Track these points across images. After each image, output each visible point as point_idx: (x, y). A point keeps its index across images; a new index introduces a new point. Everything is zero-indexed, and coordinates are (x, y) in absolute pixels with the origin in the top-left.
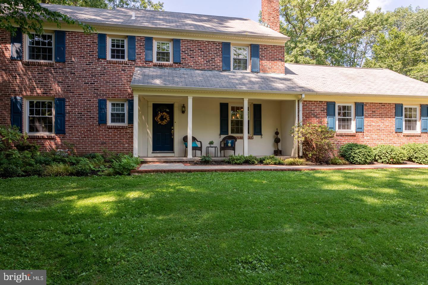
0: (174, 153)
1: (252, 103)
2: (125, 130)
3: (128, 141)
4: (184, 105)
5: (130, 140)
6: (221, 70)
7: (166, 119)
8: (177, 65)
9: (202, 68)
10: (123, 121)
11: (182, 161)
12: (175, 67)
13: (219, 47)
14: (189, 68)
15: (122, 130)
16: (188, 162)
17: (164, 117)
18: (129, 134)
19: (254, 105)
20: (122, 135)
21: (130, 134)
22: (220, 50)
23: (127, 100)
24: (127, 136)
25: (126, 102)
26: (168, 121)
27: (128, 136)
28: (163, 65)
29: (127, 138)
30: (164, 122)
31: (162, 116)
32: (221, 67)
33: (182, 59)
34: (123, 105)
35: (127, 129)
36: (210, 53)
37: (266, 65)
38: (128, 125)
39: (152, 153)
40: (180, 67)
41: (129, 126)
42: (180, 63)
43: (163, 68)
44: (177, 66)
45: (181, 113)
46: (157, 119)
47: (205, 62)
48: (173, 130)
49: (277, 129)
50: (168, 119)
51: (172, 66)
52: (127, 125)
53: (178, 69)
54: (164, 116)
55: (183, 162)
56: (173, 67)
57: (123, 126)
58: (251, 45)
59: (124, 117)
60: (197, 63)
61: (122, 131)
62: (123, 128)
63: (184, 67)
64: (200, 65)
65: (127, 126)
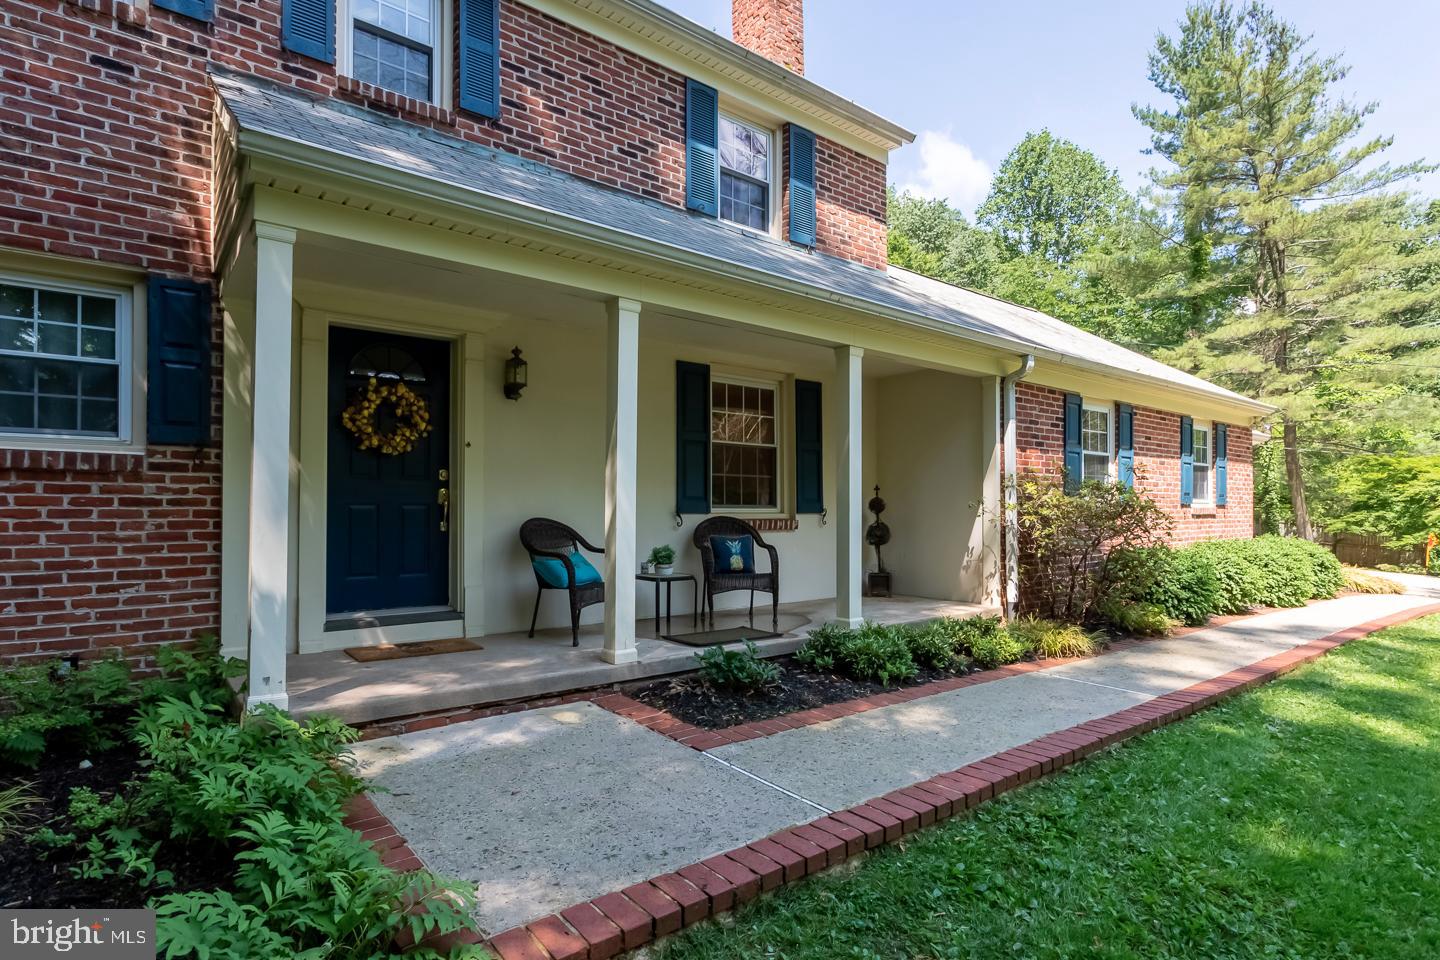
0: (457, 615)
1: (789, 376)
2: (120, 482)
3: (150, 561)
4: (516, 351)
5: (165, 554)
6: (681, 207)
7: (413, 426)
8: (476, 126)
9: (599, 177)
10: (103, 418)
11: (586, 684)
12: (467, 136)
13: (675, 98)
14: (543, 160)
15: (95, 486)
16: (616, 688)
17: (399, 412)
18: (152, 515)
19: (798, 382)
20: (94, 518)
21: (164, 514)
22: (677, 110)
23: (144, 278)
24: (140, 526)
25: (131, 289)
26: (420, 435)
27: (150, 528)
28: (402, 109)
29: (136, 539)
30: (401, 442)
31: (387, 407)
32: (681, 191)
33: (505, 101)
34: (101, 310)
35: (135, 475)
36: (636, 115)
37: (834, 225)
38: (151, 454)
39: (330, 627)
40: (497, 145)
41: (158, 459)
42: (495, 124)
43: (397, 123)
44: (477, 132)
45: (499, 398)
46: (353, 420)
47: (615, 152)
48: (446, 484)
49: (877, 489)
50: (423, 426)
51: (452, 125)
52: (139, 450)
53: (485, 153)
54: (397, 405)
55: (593, 689)
56: (458, 133)
57: (104, 459)
58: (786, 127)
59: (115, 393)
60: (578, 145)
61: (95, 493)
62: (103, 468)
63: (515, 152)
64: (593, 162)
65: (138, 460)
